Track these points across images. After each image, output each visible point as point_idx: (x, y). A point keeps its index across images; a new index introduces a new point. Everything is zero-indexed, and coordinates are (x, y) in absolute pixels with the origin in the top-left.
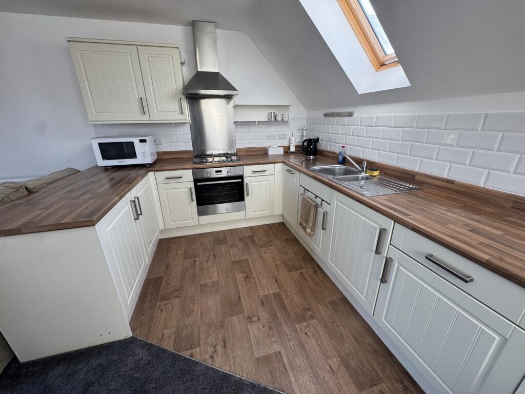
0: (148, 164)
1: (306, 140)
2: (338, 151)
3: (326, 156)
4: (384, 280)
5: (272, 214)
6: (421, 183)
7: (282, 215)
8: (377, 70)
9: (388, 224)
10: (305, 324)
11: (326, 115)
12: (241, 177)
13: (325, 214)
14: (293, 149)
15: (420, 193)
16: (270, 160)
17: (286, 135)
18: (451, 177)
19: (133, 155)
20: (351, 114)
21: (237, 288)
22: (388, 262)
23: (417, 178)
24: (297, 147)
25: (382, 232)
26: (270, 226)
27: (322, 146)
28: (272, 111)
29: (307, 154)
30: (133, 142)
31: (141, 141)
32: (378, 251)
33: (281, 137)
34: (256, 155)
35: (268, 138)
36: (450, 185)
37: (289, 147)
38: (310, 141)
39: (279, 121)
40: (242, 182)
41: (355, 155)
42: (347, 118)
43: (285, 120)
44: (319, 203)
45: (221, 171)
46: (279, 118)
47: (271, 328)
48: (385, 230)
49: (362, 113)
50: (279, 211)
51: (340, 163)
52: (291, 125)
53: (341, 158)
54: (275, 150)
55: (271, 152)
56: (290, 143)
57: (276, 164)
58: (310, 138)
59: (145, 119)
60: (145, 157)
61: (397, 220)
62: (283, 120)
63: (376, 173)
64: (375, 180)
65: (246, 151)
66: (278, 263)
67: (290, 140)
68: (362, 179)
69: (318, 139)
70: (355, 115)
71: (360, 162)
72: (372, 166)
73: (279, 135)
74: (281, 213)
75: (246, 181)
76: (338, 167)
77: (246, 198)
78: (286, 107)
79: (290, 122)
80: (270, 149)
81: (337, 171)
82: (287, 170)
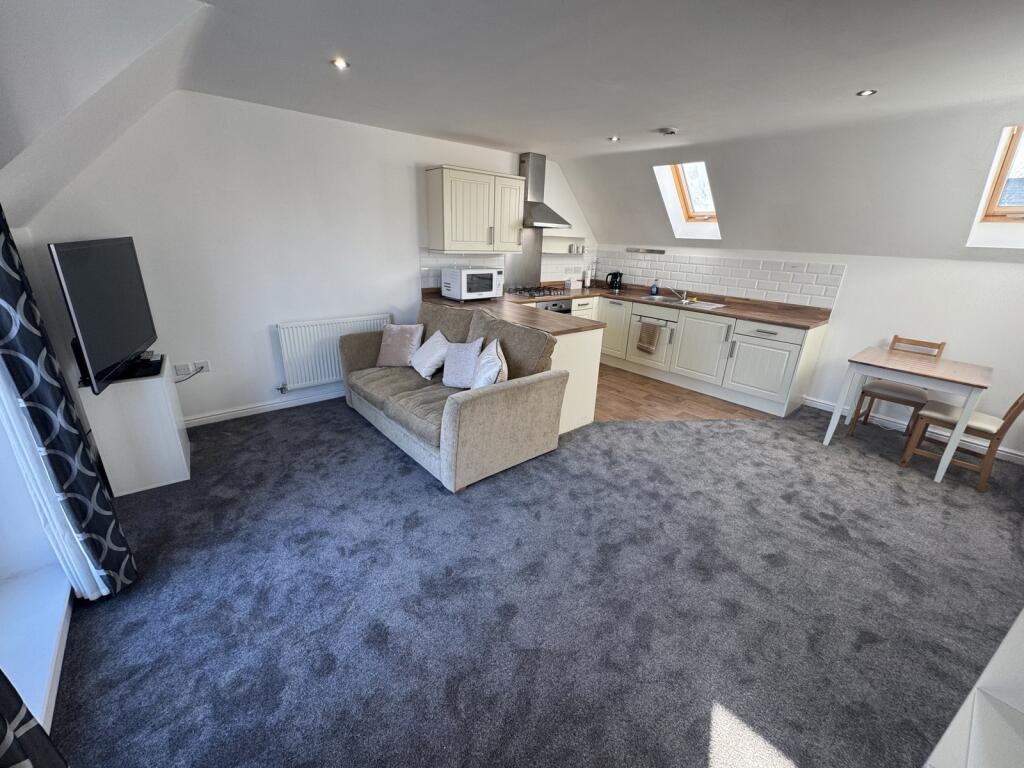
0: (497, 297)
1: (609, 274)
2: (649, 284)
4: (731, 355)
8: (687, 221)
9: (732, 321)
11: (628, 251)
12: (569, 311)
13: (672, 331)
14: (588, 284)
17: (580, 268)
18: (748, 297)
19: (490, 288)
20: (662, 252)
22: (734, 343)
23: (727, 300)
24: (592, 281)
25: (729, 327)
27: (625, 280)
28: (573, 243)
29: (612, 288)
30: (491, 275)
31: (498, 273)
33: (576, 271)
37: (584, 282)
38: (614, 276)
39: (580, 254)
42: (657, 255)
44: (664, 324)
45: (556, 305)
46: (580, 251)
48: (731, 325)
49: (675, 252)
51: (656, 294)
52: (585, 258)
53: (654, 290)
56: (584, 277)
57: (594, 298)
58: (615, 272)
59: (491, 249)
60: (498, 290)
61: (739, 318)
62: (583, 252)
63: (695, 299)
67: (584, 274)
69: (622, 273)
70: (666, 253)
71: (681, 292)
72: (691, 294)
73: (574, 268)
78: (582, 239)
79: (584, 255)
82: (611, 302)
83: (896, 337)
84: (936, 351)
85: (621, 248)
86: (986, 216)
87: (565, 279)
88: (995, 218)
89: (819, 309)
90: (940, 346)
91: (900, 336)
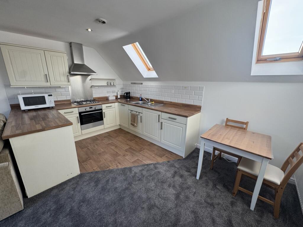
0: (51, 107)
1: (125, 93)
2: (139, 97)
3: (134, 99)
4: (161, 129)
5: (115, 125)
6: (165, 104)
7: (120, 125)
8: (148, 71)
9: (160, 113)
10: (143, 151)
11: (132, 83)
12: (101, 110)
13: (141, 117)
14: (119, 97)
15: (165, 106)
16: (110, 102)
17: (115, 91)
18: (171, 101)
19: (44, 103)
20: (142, 84)
21: (114, 151)
22: (162, 123)
23: (164, 102)
24: (120, 96)
25: (159, 116)
26: (115, 130)
27: (132, 95)
28: (109, 81)
29: (127, 99)
30: (44, 96)
31: (49, 95)
32: (159, 122)
33: (113, 92)
34: (103, 100)
35: (108, 92)
36: (171, 103)
37: (117, 96)
38: (127, 93)
39: (112, 85)
40: (102, 112)
41: (146, 97)
42: (140, 85)
43: (115, 85)
44: (138, 114)
45: (92, 108)
46: (112, 84)
47: (132, 155)
48: (160, 115)
49: (145, 83)
50: (118, 123)
51: (140, 101)
52: (117, 87)
53: (141, 99)
54: (112, 98)
55: (110, 99)
56: (117, 94)
57: (115, 103)
58: (127, 92)
59: (48, 84)
60: (51, 103)
61: (162, 112)
62: (114, 85)
63: (153, 102)
64: (153, 104)
65: (98, 99)
66: (126, 140)
67: (117, 93)
68: (150, 104)
69: (130, 92)
70: (143, 84)
71: (148, 99)
72: (152, 100)
73: (112, 91)
74: (119, 124)
75: (103, 111)
76: (140, 102)
77: (104, 119)
78: (114, 80)
79: (116, 86)
80: (109, 97)
81: (140, 103)
82: (121, 105)
83: (227, 119)
84: (245, 126)
85: (129, 83)
86: (257, 61)
87: (107, 96)
88: (262, 61)
89: (196, 106)
90: (246, 124)
91: (229, 119)
